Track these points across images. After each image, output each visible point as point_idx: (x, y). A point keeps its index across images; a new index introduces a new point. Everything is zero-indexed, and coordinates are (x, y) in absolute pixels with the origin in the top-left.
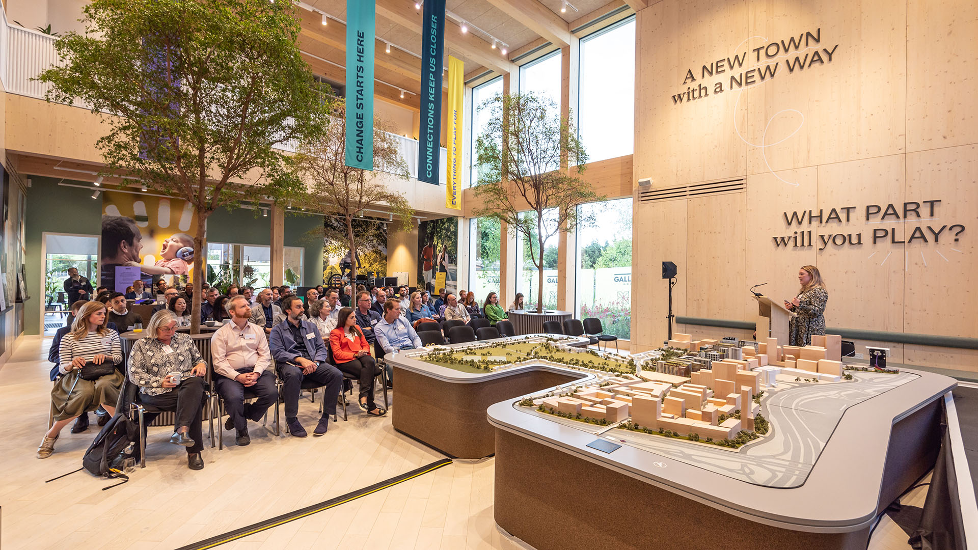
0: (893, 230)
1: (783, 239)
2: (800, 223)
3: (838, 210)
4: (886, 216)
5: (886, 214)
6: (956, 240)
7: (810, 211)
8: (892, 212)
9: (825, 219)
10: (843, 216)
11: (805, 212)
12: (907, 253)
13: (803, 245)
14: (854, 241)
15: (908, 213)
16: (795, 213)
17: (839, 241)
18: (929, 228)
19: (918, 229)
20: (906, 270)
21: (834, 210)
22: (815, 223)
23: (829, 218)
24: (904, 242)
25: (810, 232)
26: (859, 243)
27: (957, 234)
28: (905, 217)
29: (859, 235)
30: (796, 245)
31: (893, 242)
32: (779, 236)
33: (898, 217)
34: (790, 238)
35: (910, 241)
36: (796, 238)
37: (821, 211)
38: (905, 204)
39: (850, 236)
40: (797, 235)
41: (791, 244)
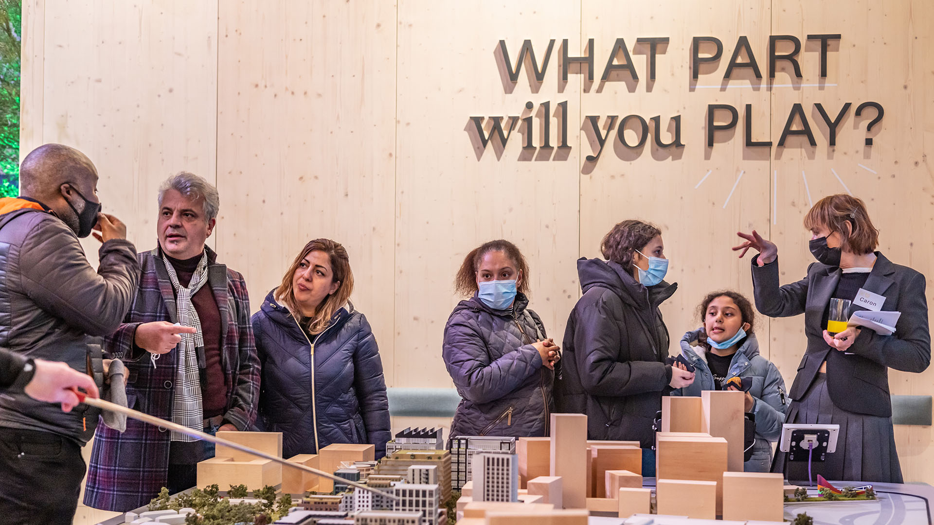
0: (749, 107)
1: (497, 121)
2: (539, 76)
3: (630, 45)
4: (736, 71)
5: (733, 65)
6: (869, 142)
7: (565, 42)
8: (747, 60)
9: (599, 70)
10: (640, 63)
11: (552, 42)
12: (775, 173)
13: (546, 146)
14: (667, 138)
15: (779, 64)
16: (527, 47)
17: (632, 138)
18: (819, 106)
19: (797, 109)
20: (774, 221)
21: (620, 44)
22: (576, 80)
23: (610, 67)
24: (769, 144)
25: (564, 106)
26: (677, 143)
27: (869, 128)
28: (772, 75)
29: (677, 120)
30: (529, 146)
31: (749, 143)
32: (486, 113)
33: (758, 76)
34: (514, 120)
35: (782, 143)
36: (529, 121)
37: (591, 42)
38: (773, 40)
39: (657, 120)
40: (533, 114)
41: (516, 140)
